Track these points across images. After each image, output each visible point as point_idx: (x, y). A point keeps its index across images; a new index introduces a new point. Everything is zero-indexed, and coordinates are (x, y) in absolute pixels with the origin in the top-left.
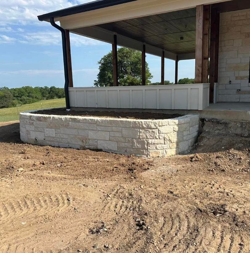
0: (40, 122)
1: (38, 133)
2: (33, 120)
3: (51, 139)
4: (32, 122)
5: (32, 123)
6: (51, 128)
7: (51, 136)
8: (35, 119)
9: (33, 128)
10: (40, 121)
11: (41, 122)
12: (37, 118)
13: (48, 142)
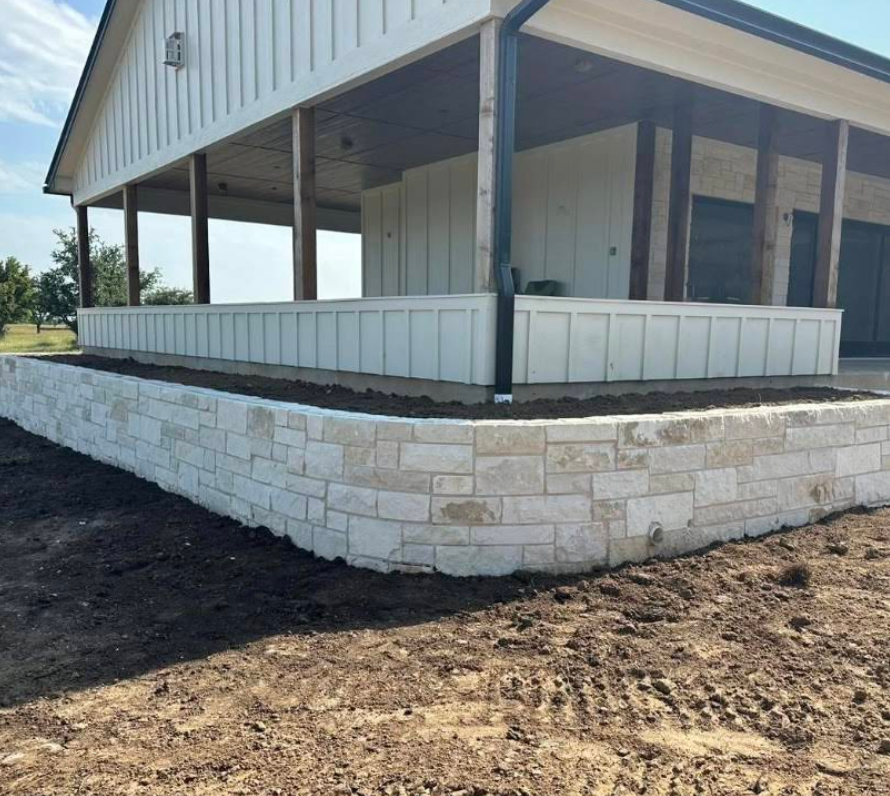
0: (679, 447)
1: (663, 502)
2: (645, 444)
3: (722, 515)
4: (642, 451)
5: (641, 459)
6: (724, 464)
7: (724, 498)
8: (652, 437)
9: (639, 481)
10: (679, 441)
11: (684, 447)
12: (666, 431)
13: (706, 531)
